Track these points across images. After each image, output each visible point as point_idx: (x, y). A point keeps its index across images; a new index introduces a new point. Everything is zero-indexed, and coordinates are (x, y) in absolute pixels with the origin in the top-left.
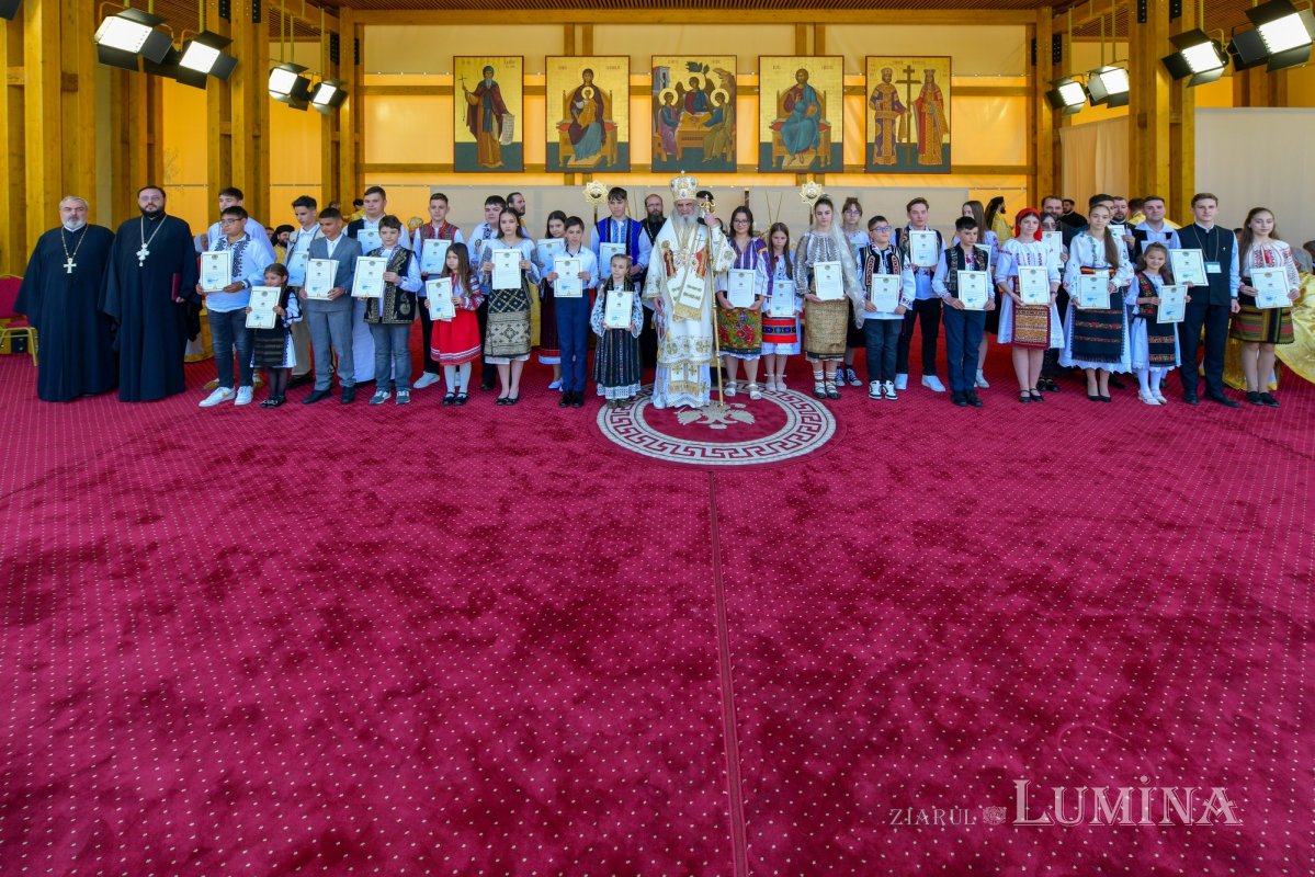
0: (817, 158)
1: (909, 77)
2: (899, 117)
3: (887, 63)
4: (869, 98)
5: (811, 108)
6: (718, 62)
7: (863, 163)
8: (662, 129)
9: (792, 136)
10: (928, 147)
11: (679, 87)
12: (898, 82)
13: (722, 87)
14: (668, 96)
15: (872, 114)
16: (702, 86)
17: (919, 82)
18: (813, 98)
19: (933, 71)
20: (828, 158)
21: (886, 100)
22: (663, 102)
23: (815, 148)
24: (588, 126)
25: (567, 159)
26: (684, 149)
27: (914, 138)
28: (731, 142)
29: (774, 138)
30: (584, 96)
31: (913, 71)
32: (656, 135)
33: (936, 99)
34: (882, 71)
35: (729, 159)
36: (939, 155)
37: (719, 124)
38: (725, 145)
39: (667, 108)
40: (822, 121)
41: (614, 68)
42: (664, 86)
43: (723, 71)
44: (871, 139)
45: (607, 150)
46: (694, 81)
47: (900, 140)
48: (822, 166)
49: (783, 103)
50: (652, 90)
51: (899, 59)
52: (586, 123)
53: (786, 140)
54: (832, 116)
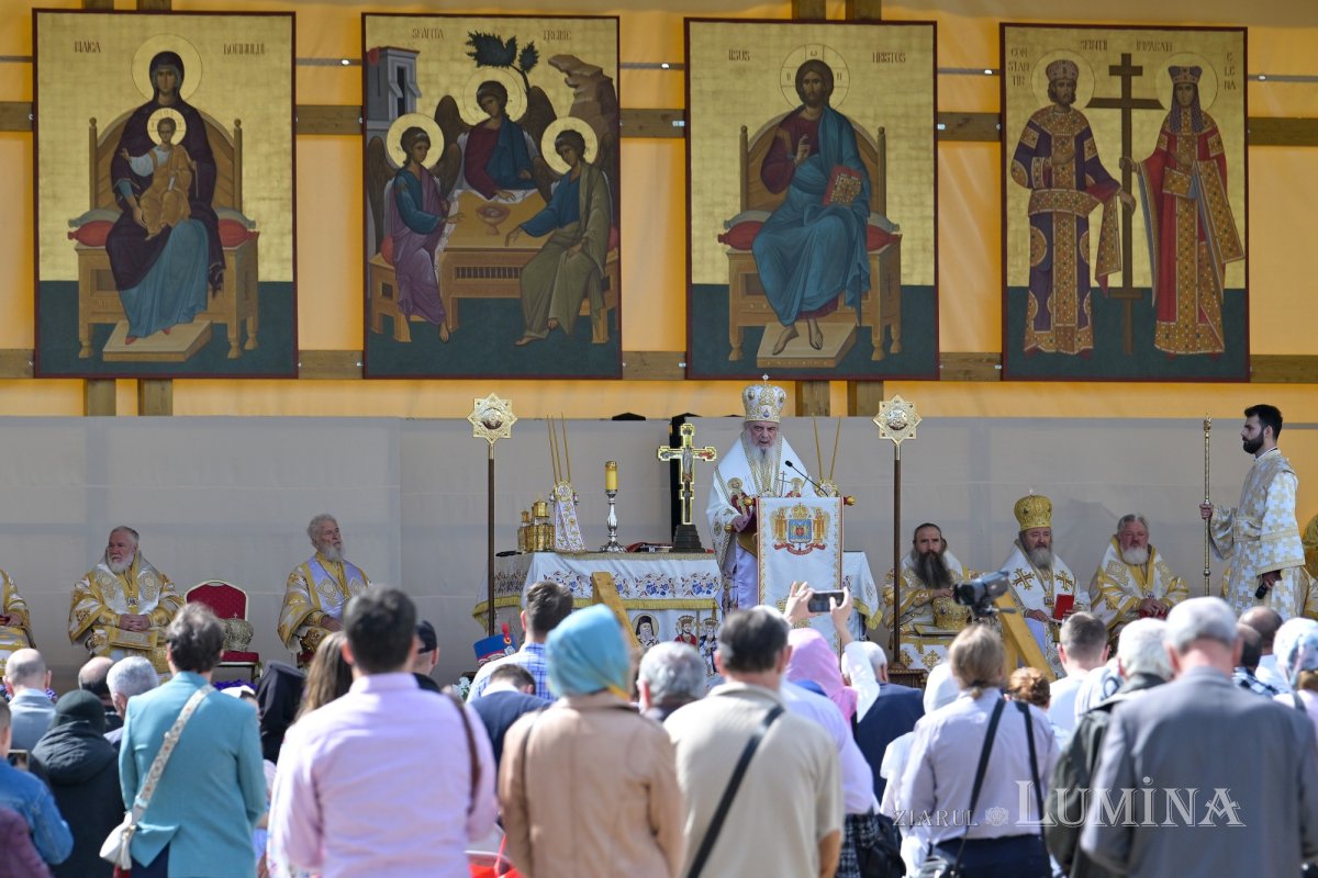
0: (862, 333)
1: (1127, 87)
2: (1099, 209)
3: (1062, 46)
4: (1011, 149)
5: (841, 180)
6: (563, 35)
7: (996, 347)
8: (396, 241)
9: (788, 267)
10: (1184, 300)
11: (447, 112)
12: (1096, 103)
13: (574, 113)
14: (414, 140)
15: (1020, 198)
16: (516, 108)
17: (1153, 104)
18: (847, 151)
19: (1196, 72)
20: (894, 331)
21: (1062, 154)
22: (398, 157)
23: (856, 303)
24: (167, 230)
25: (102, 333)
26: (462, 304)
27: (1143, 276)
28: (605, 282)
29: (733, 273)
30: (155, 137)
31: (1139, 71)
32: (377, 260)
33: (1204, 156)
34: (1049, 70)
35: (599, 336)
36: (1215, 323)
37: (569, 228)
38: (586, 295)
39: (411, 174)
40: (873, 220)
41: (248, 49)
42: (402, 112)
43: (582, 65)
44: (1019, 276)
45: (227, 306)
46: (492, 94)
47: (1103, 280)
48: (876, 356)
49: (757, 163)
50: (365, 118)
51: (1093, 34)
52: (163, 222)
53: (769, 281)
54: (904, 207)
